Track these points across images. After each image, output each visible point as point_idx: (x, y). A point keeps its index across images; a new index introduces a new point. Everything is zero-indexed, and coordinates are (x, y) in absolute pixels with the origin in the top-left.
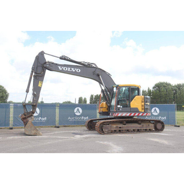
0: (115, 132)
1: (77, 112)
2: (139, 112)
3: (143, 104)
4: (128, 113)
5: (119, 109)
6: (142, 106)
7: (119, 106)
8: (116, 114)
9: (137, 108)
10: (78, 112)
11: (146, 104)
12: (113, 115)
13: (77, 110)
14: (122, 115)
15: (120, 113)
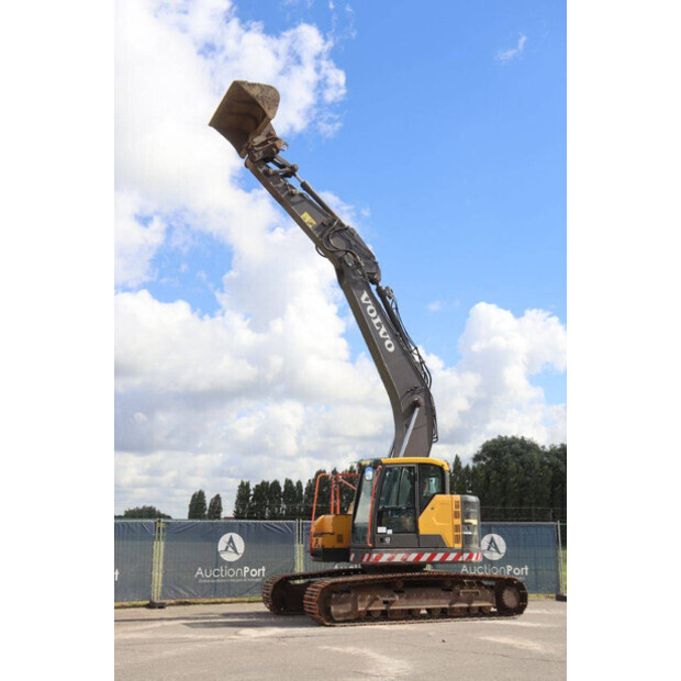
0: (369, 617)
1: (226, 550)
2: (448, 551)
3: (458, 522)
4: (410, 554)
5: (382, 540)
6: (456, 528)
7: (381, 530)
8: (374, 555)
9: (439, 537)
10: (230, 549)
11: (466, 521)
12: (362, 558)
13: (229, 543)
14: (393, 558)
15: (387, 552)
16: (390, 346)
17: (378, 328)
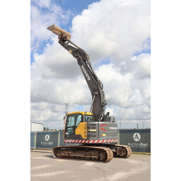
2: (83, 139)
3: (86, 130)
4: (73, 140)
5: (66, 136)
6: (85, 132)
7: (66, 133)
9: (80, 135)
11: (88, 130)
14: (69, 141)
15: (67, 140)
16: (89, 78)
17: (86, 74)
